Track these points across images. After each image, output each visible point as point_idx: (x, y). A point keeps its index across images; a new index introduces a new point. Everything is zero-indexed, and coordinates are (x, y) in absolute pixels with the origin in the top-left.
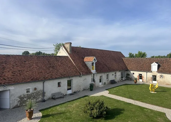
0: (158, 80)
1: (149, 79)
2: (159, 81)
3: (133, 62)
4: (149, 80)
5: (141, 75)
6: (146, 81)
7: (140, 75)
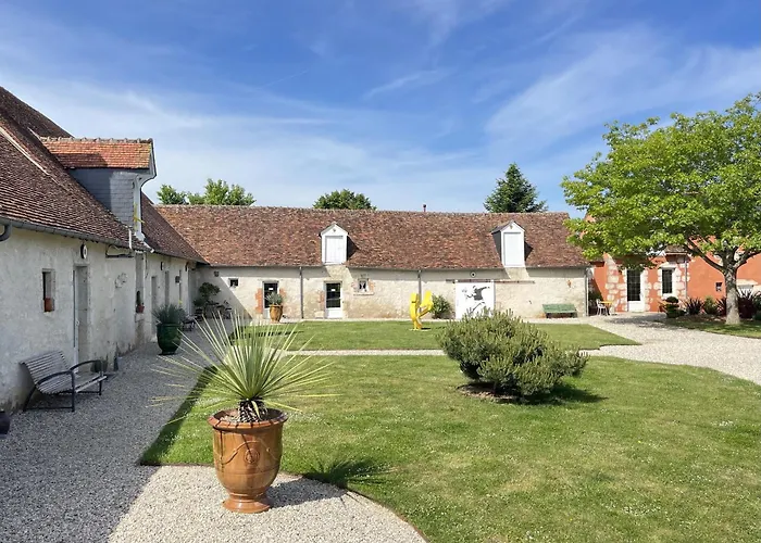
0: (348, 304)
1: (309, 303)
2: (351, 307)
3: (220, 224)
4: (312, 306)
5: (274, 285)
6: (299, 314)
7: (266, 289)
